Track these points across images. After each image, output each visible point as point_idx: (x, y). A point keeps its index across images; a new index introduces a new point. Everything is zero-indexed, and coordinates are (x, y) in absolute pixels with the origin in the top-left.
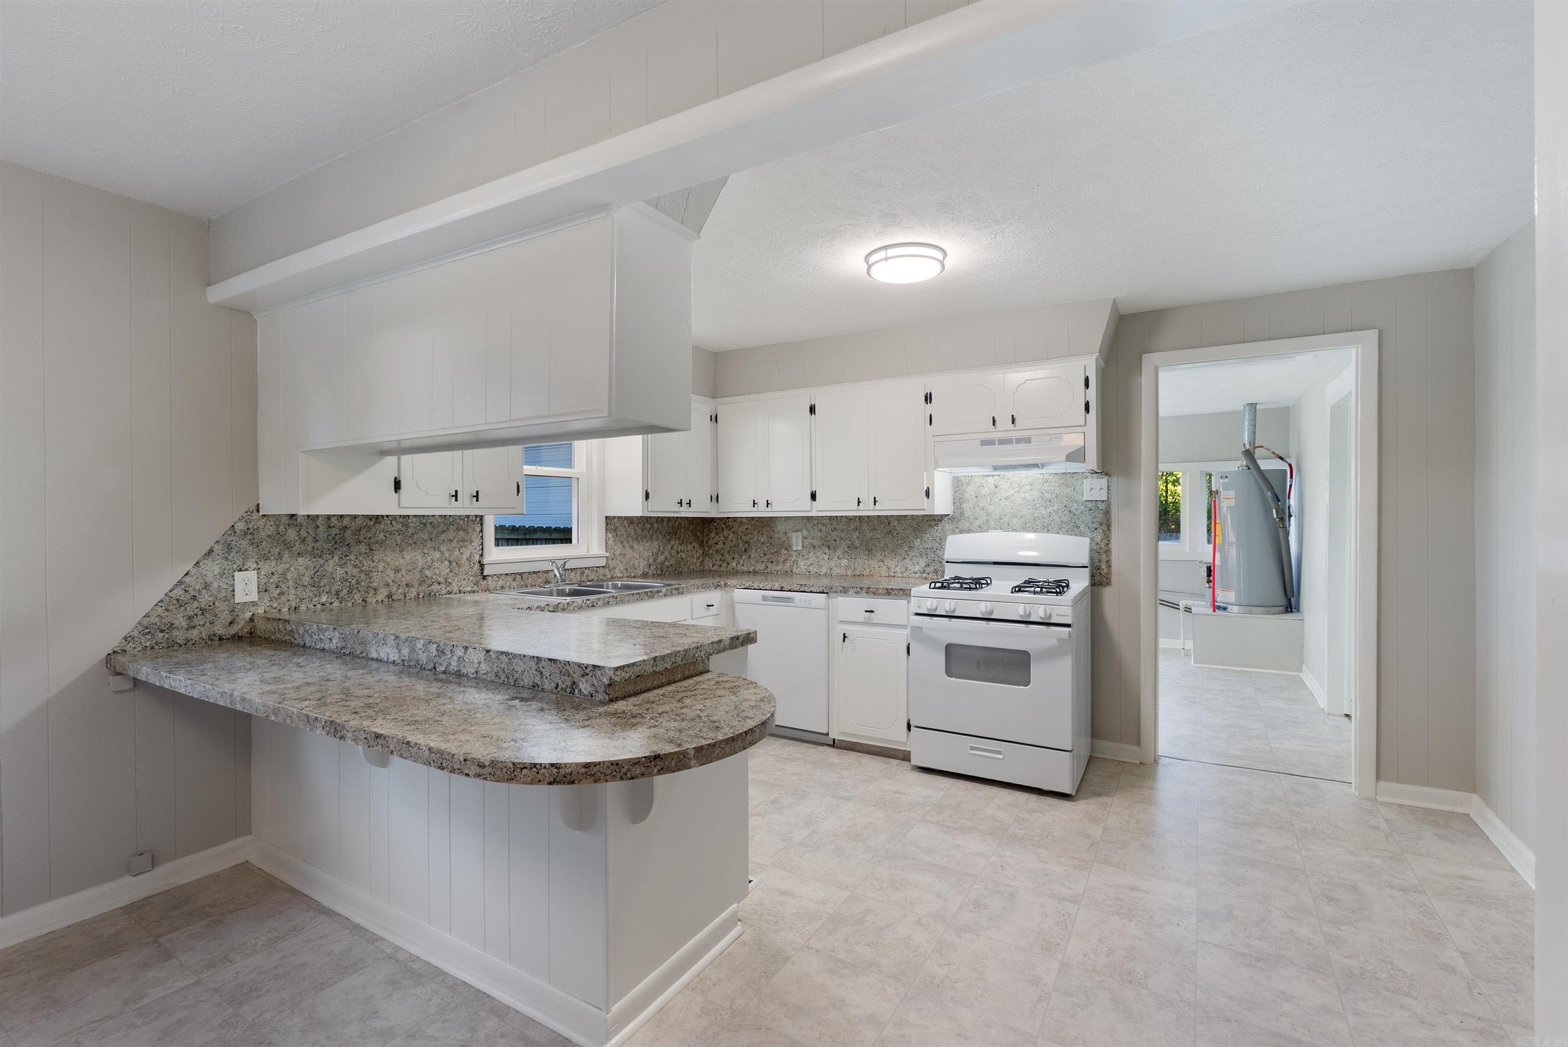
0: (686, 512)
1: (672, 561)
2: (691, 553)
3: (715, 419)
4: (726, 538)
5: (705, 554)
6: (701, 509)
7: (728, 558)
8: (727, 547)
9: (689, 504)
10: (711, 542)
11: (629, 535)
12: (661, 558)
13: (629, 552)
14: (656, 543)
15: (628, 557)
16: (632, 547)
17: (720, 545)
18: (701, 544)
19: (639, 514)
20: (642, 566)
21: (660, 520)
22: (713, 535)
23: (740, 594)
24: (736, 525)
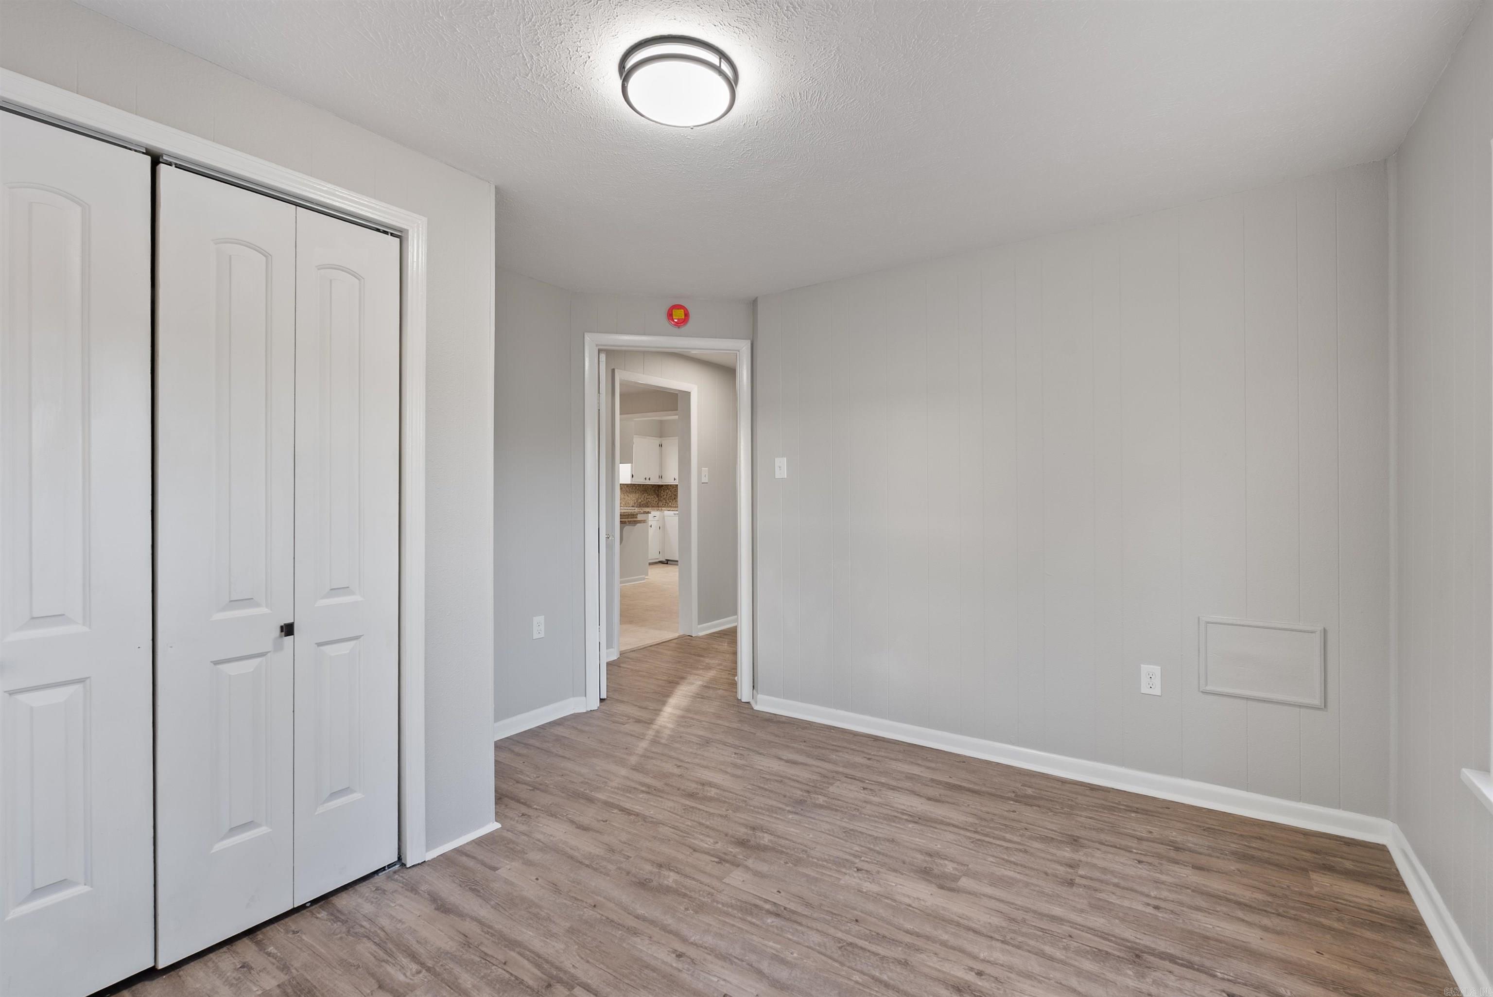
0: (648, 482)
1: (645, 502)
2: (653, 499)
3: (661, 446)
4: (667, 493)
5: (659, 500)
6: (655, 481)
7: (668, 502)
8: (667, 497)
9: (649, 479)
10: (662, 495)
11: (627, 491)
12: (640, 501)
13: (626, 497)
14: (637, 495)
15: (626, 499)
16: (628, 496)
17: (665, 496)
18: (658, 496)
19: (630, 483)
20: (632, 503)
21: (639, 485)
22: (662, 492)
23: (666, 513)
24: (671, 488)
